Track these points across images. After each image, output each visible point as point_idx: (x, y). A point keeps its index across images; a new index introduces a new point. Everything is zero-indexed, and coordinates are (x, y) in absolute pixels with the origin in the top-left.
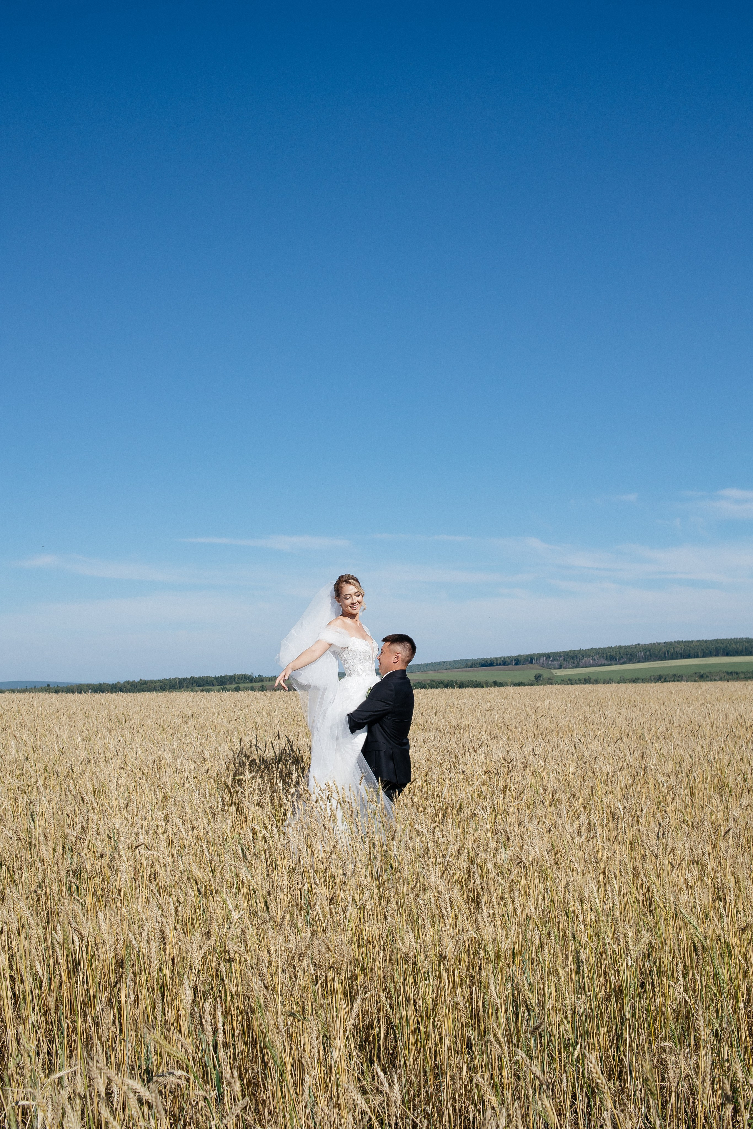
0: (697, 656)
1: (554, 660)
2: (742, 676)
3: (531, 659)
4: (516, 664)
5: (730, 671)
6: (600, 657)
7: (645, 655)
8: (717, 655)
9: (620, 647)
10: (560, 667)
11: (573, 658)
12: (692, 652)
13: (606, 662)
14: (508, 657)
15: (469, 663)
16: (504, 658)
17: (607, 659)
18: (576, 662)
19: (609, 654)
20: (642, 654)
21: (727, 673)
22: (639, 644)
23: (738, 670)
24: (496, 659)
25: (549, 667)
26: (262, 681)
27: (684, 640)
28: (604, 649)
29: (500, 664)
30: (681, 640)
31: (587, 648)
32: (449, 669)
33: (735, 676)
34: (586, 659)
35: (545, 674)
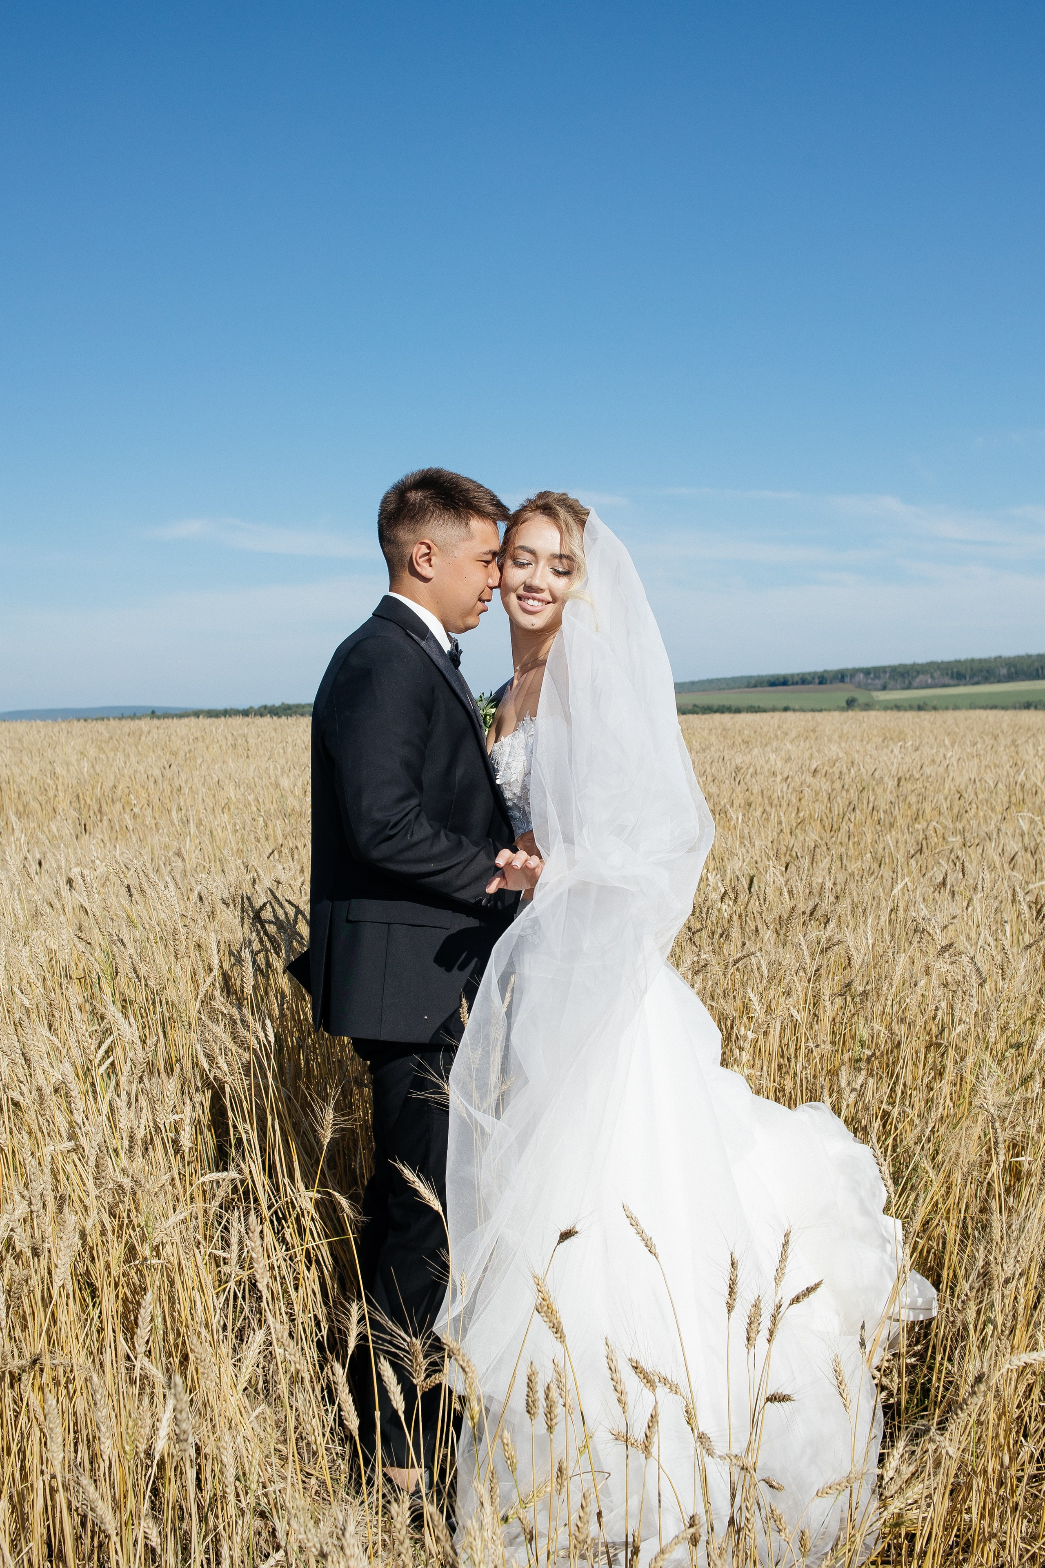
1: (876, 677)
3: (841, 676)
4: (821, 683)
6: (942, 675)
7: (1008, 672)
9: (973, 660)
10: (884, 688)
11: (902, 675)
13: (952, 682)
14: (809, 674)
15: (753, 682)
16: (804, 674)
17: (952, 677)
18: (907, 682)
19: (955, 670)
20: (1004, 671)
22: (1000, 657)
24: (792, 676)
25: (867, 687)
28: (949, 663)
29: (797, 683)
31: (925, 661)
32: (724, 689)
34: (921, 677)
35: (861, 696)
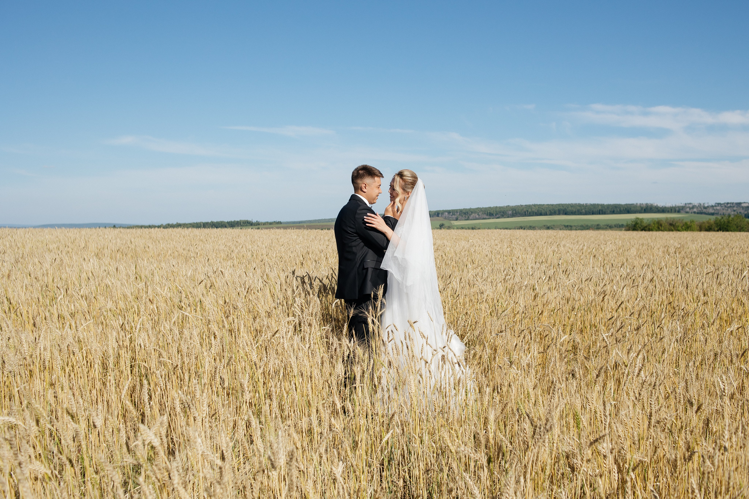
0: (546, 214)
1: (453, 214)
2: (575, 228)
3: (437, 214)
5: (566, 224)
6: (483, 213)
7: (512, 213)
8: (559, 214)
9: (496, 207)
10: (457, 219)
11: (465, 214)
12: (543, 212)
13: (487, 217)
17: (487, 215)
18: (467, 216)
19: (489, 212)
20: (510, 212)
21: (565, 226)
22: (509, 206)
23: (572, 224)
25: (449, 219)
26: (259, 225)
27: (538, 204)
28: (485, 208)
30: (536, 203)
31: (475, 207)
33: (569, 228)
34: (473, 214)
35: (446, 223)
